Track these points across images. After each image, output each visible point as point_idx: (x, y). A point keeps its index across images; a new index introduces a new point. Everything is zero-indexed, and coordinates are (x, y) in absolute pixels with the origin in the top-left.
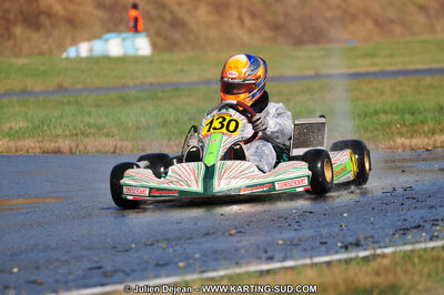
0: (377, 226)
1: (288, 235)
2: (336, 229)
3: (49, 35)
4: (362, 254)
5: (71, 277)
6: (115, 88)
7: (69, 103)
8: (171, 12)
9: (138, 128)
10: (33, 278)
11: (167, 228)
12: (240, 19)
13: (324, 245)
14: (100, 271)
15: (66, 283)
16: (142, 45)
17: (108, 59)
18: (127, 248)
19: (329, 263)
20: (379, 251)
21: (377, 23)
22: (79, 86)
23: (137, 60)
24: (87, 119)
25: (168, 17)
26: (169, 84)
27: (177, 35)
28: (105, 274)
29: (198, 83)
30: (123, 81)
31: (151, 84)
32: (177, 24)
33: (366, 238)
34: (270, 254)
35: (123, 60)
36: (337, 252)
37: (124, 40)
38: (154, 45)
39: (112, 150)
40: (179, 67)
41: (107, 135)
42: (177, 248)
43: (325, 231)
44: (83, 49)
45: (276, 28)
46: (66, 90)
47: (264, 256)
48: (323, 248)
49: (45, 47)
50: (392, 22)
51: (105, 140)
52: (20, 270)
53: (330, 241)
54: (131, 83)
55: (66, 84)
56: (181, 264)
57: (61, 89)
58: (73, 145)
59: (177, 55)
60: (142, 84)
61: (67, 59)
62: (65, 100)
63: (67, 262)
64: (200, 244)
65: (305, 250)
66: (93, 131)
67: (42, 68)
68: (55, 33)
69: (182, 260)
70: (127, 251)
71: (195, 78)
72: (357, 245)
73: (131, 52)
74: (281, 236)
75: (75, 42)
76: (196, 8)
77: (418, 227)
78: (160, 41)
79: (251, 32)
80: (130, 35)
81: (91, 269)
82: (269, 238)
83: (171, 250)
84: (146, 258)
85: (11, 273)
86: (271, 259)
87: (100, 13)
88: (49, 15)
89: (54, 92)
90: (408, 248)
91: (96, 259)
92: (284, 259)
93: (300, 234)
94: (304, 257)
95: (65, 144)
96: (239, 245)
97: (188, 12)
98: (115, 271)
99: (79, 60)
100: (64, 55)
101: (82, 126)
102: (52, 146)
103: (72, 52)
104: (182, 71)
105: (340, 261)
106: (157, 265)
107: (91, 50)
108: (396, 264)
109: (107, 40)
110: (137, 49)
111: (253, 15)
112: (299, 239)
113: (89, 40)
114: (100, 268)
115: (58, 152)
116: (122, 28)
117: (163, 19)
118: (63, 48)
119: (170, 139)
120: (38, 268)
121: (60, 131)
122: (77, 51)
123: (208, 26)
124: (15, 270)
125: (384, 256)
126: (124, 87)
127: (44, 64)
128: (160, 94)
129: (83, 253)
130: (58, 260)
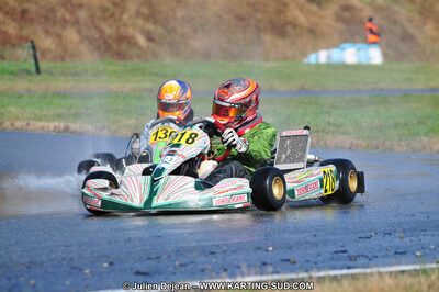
3: (294, 43)
5: (319, 258)
7: (310, 103)
8: (402, 26)
9: (372, 128)
10: (286, 257)
11: (402, 220)
14: (345, 254)
15: (316, 263)
16: (374, 55)
17: (344, 66)
18: (368, 234)
22: (319, 89)
24: (327, 118)
25: (399, 31)
26: (399, 91)
27: (405, 48)
28: (350, 258)
30: (357, 86)
31: (382, 90)
32: (407, 37)
35: (357, 67)
37: (359, 50)
38: (385, 56)
39: (348, 146)
40: (407, 75)
41: (344, 133)
42: (413, 238)
44: (322, 56)
46: (307, 91)
49: (289, 54)
52: (274, 249)
54: (364, 88)
55: (307, 87)
56: (418, 254)
57: (302, 90)
60: (374, 89)
61: (309, 65)
62: (307, 101)
63: (315, 244)
64: (434, 236)
66: (332, 129)
67: (286, 71)
68: (299, 41)
69: (419, 250)
70: (368, 238)
73: (364, 61)
75: (315, 50)
76: (425, 24)
78: (390, 52)
80: (364, 46)
81: (336, 252)
83: (408, 240)
84: (385, 245)
85: (267, 251)
87: (339, 26)
88: (295, 26)
89: (297, 93)
91: (341, 244)
97: (417, 27)
98: (359, 256)
99: (318, 66)
100: (306, 61)
101: (322, 124)
103: (312, 59)
104: (410, 79)
106: (396, 253)
107: (329, 58)
109: (343, 49)
110: (369, 59)
113: (328, 48)
114: (344, 252)
116: (357, 38)
117: (393, 33)
118: (305, 54)
119: (400, 140)
120: (290, 248)
122: (317, 58)
123: (434, 40)
124: (271, 249)
126: (359, 91)
127: (288, 68)
128: (392, 100)
129: (328, 237)
130: (307, 242)
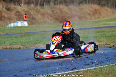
0: (80, 64)
1: (59, 67)
2: (70, 65)
3: (4, 22)
4: (76, 71)
6: (19, 34)
7: (9, 37)
8: (32, 16)
9: (25, 43)
11: (32, 66)
12: (48, 17)
13: (68, 69)
16: (26, 24)
17: (18, 27)
18: (22, 70)
19: (68, 73)
20: (80, 70)
21: (79, 17)
22: (11, 33)
23: (25, 27)
24: (13, 41)
25: (31, 17)
26: (32, 32)
27: (33, 21)
29: (38, 32)
30: (21, 32)
31: (28, 32)
32: (33, 18)
33: (77, 67)
34: (55, 71)
35: (21, 27)
36: (71, 71)
37: (21, 22)
38: (28, 24)
39: (19, 48)
40: (34, 28)
41: (18, 44)
42: (34, 70)
43: (68, 66)
44: (12, 25)
45: (56, 19)
46: (8, 34)
47: (54, 72)
48: (67, 70)
49: (3, 25)
50: (82, 17)
51: (17, 46)
53: (69, 68)
54: (23, 32)
55: (8, 33)
57: (7, 34)
58: (10, 47)
59: (34, 26)
60: (26, 32)
61: (9, 27)
63: (9, 74)
64: (39, 69)
65: (63, 70)
66: (14, 43)
67: (3, 29)
68: (6, 21)
69: (35, 73)
70: (22, 71)
71: (38, 31)
72: (75, 69)
73: (23, 25)
74: (58, 67)
75: (10, 23)
76: (38, 15)
77: (89, 64)
78: (30, 22)
79: (50, 20)
80: (23, 21)
81: (14, 76)
82: (55, 68)
83: (32, 71)
84: (27, 73)
86: (55, 72)
87: (16, 16)
88: (4, 17)
89: (5, 35)
90: (86, 69)
91: (15, 73)
92: (59, 72)
93: (62, 66)
94: (63, 72)
95: (8, 47)
96: (48, 69)
97: (36, 16)
98: (20, 76)
99: (11, 27)
100: (8, 26)
101: (12, 43)
102: (5, 47)
103: (9, 26)
104: (35, 29)
105: (71, 73)
106: (29, 75)
107: (14, 25)
108: (84, 73)
109: (17, 23)
110: (25, 25)
111: (51, 16)
112: (62, 68)
113: (13, 23)
114: (16, 75)
115: (7, 48)
116: (21, 20)
117: (30, 18)
118: (7, 25)
119: (32, 45)
120: (2, 76)
121: (7, 44)
122: (11, 25)
123: (40, 19)
125: (81, 71)
126: (22, 33)
127: (3, 28)
128: (30, 35)
129: (12, 72)
130: (6, 74)
